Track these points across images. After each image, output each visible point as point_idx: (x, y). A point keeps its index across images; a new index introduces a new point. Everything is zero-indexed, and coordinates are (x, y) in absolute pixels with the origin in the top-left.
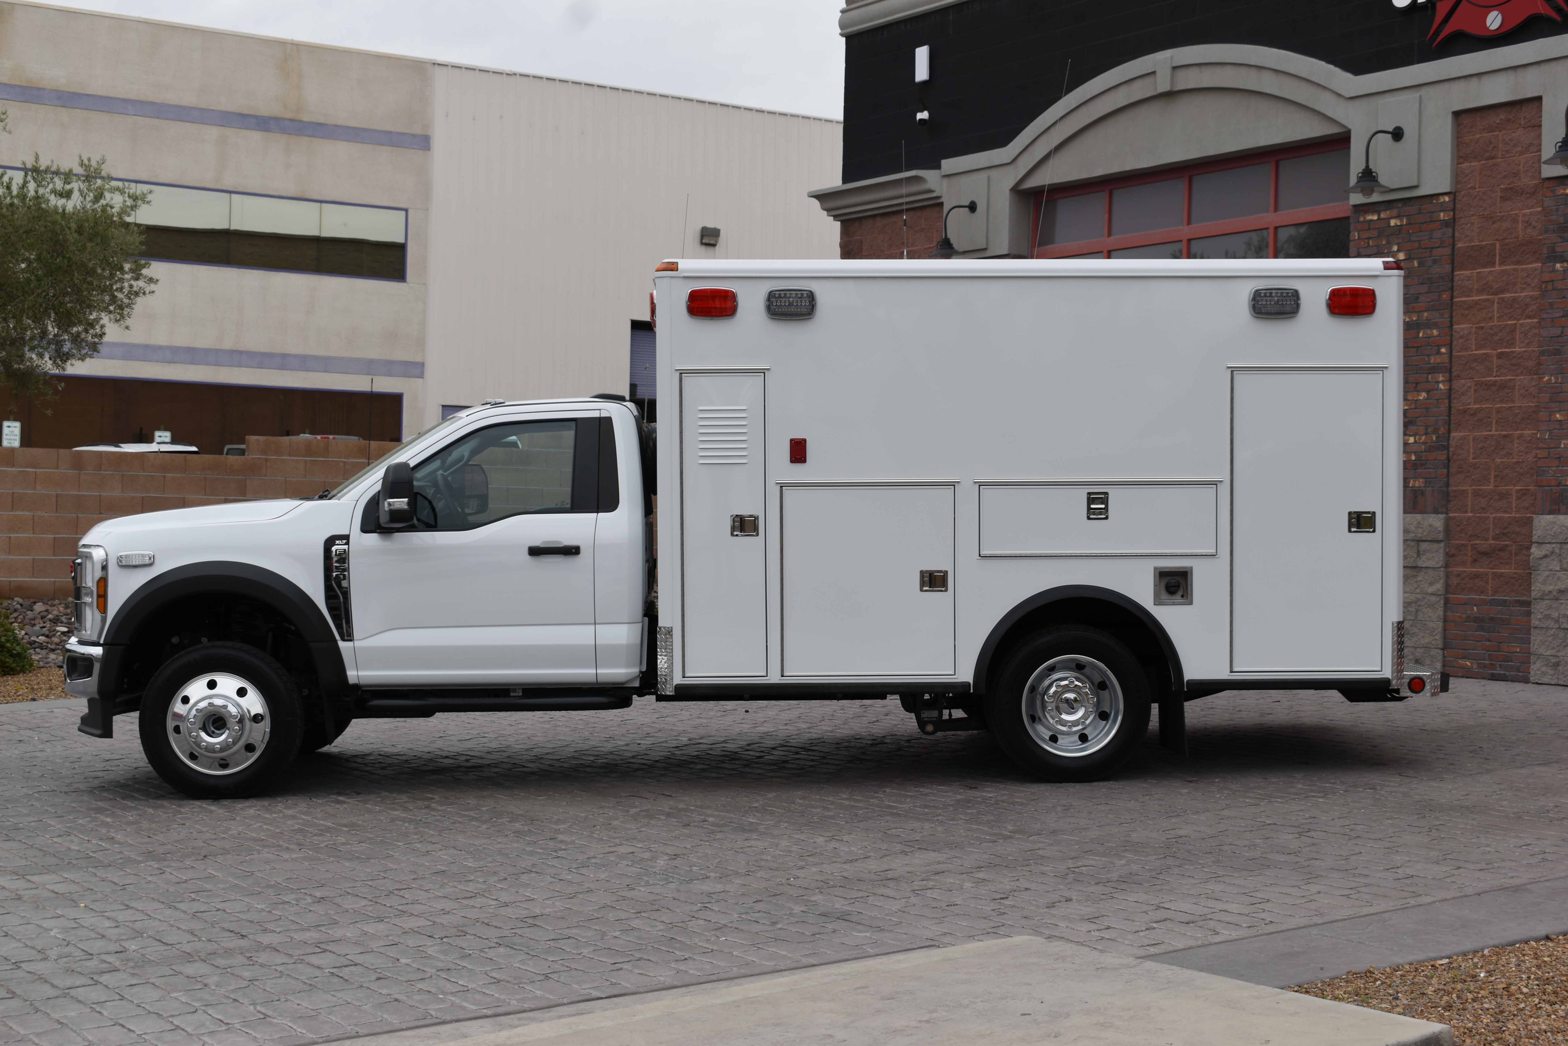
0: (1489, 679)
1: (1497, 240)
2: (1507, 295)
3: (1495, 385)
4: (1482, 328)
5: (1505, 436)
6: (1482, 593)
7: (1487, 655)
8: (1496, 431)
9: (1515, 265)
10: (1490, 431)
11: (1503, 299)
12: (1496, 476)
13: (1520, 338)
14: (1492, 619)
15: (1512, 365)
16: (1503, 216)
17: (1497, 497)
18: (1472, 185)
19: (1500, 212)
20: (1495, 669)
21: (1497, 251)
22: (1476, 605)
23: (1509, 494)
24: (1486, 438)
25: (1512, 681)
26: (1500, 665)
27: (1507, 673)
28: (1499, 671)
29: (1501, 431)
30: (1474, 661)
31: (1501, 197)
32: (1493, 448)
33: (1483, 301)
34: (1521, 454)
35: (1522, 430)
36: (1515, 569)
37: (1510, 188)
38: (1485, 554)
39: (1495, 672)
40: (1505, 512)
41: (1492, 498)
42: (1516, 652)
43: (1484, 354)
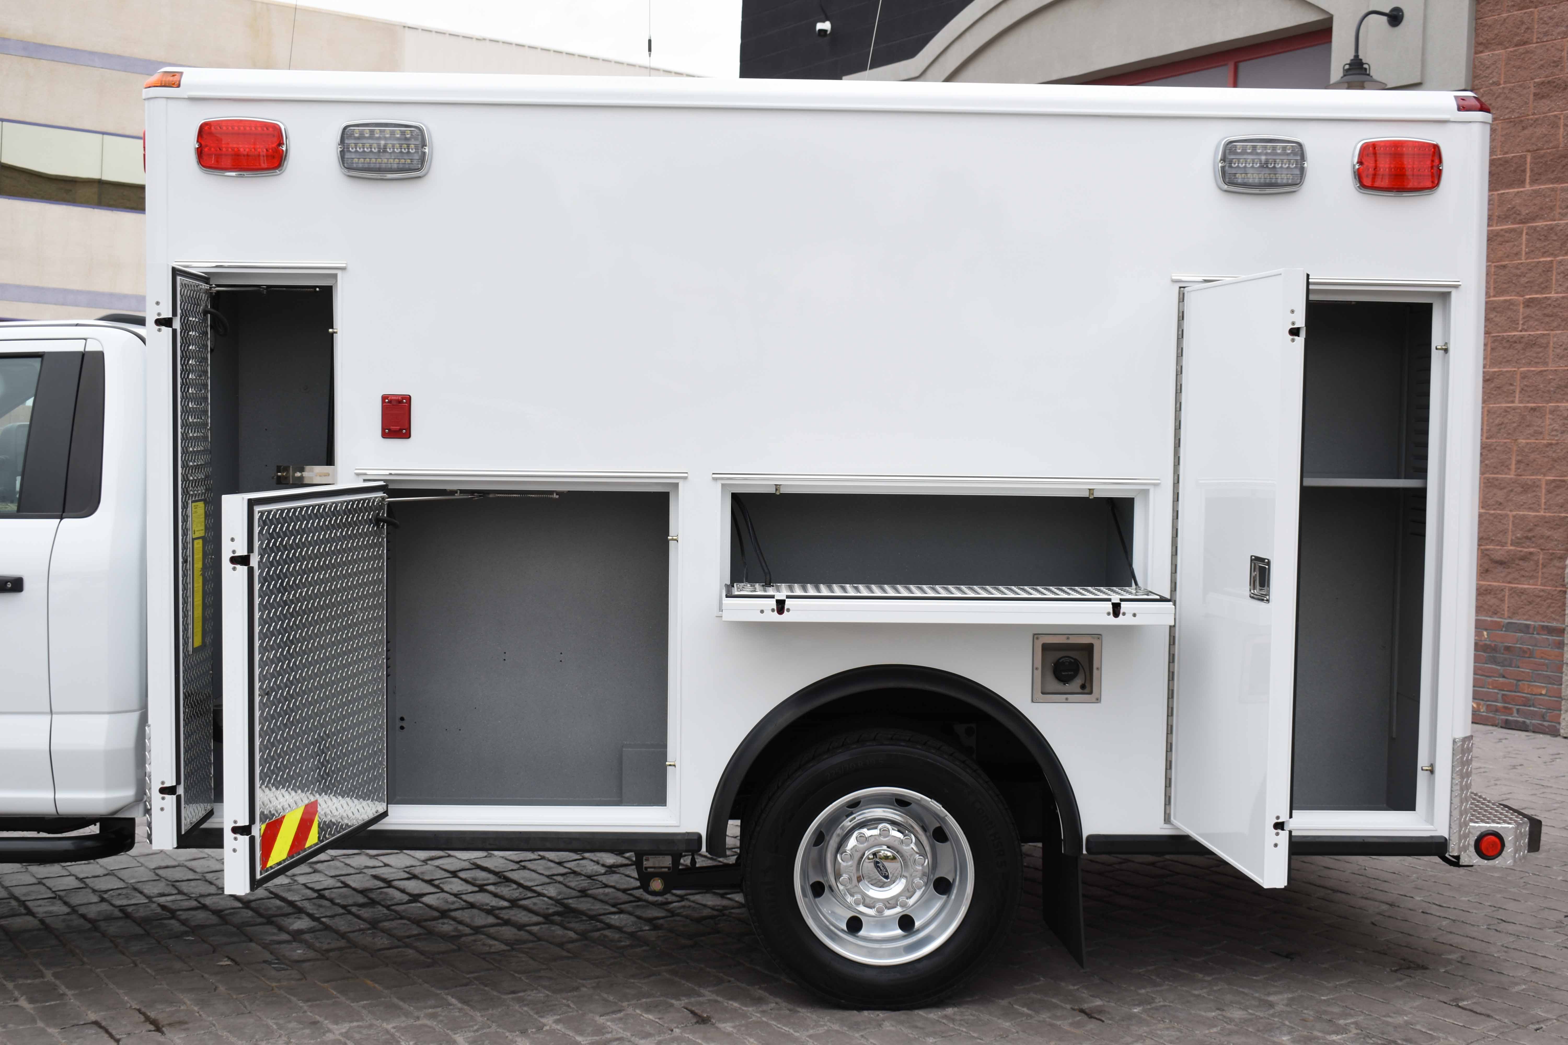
0: (1502, 727)
1: (1529, 151)
2: (1540, 224)
3: (1520, 342)
4: (1504, 267)
5: (1534, 409)
6: (1495, 613)
7: (1500, 696)
8: (1521, 402)
9: (1552, 183)
10: (1513, 402)
11: (1535, 228)
12: (1519, 462)
13: (1557, 280)
14: (1508, 649)
15: (1545, 315)
16: (1537, 119)
17: (1520, 489)
18: (1494, 79)
19: (1534, 114)
20: (1511, 714)
21: (1528, 166)
22: (1486, 630)
23: (1538, 486)
24: (1506, 411)
25: (1534, 732)
26: (1518, 710)
27: (1528, 721)
28: (1515, 717)
29: (1528, 402)
30: (1482, 702)
31: (1535, 95)
32: (1515, 425)
33: (1506, 231)
34: (1554, 433)
35: (1557, 402)
36: (1542, 585)
37: (1549, 82)
38: (1501, 563)
39: (1510, 718)
40: (1530, 509)
41: (1512, 491)
42: (1541, 694)
43: (1506, 301)
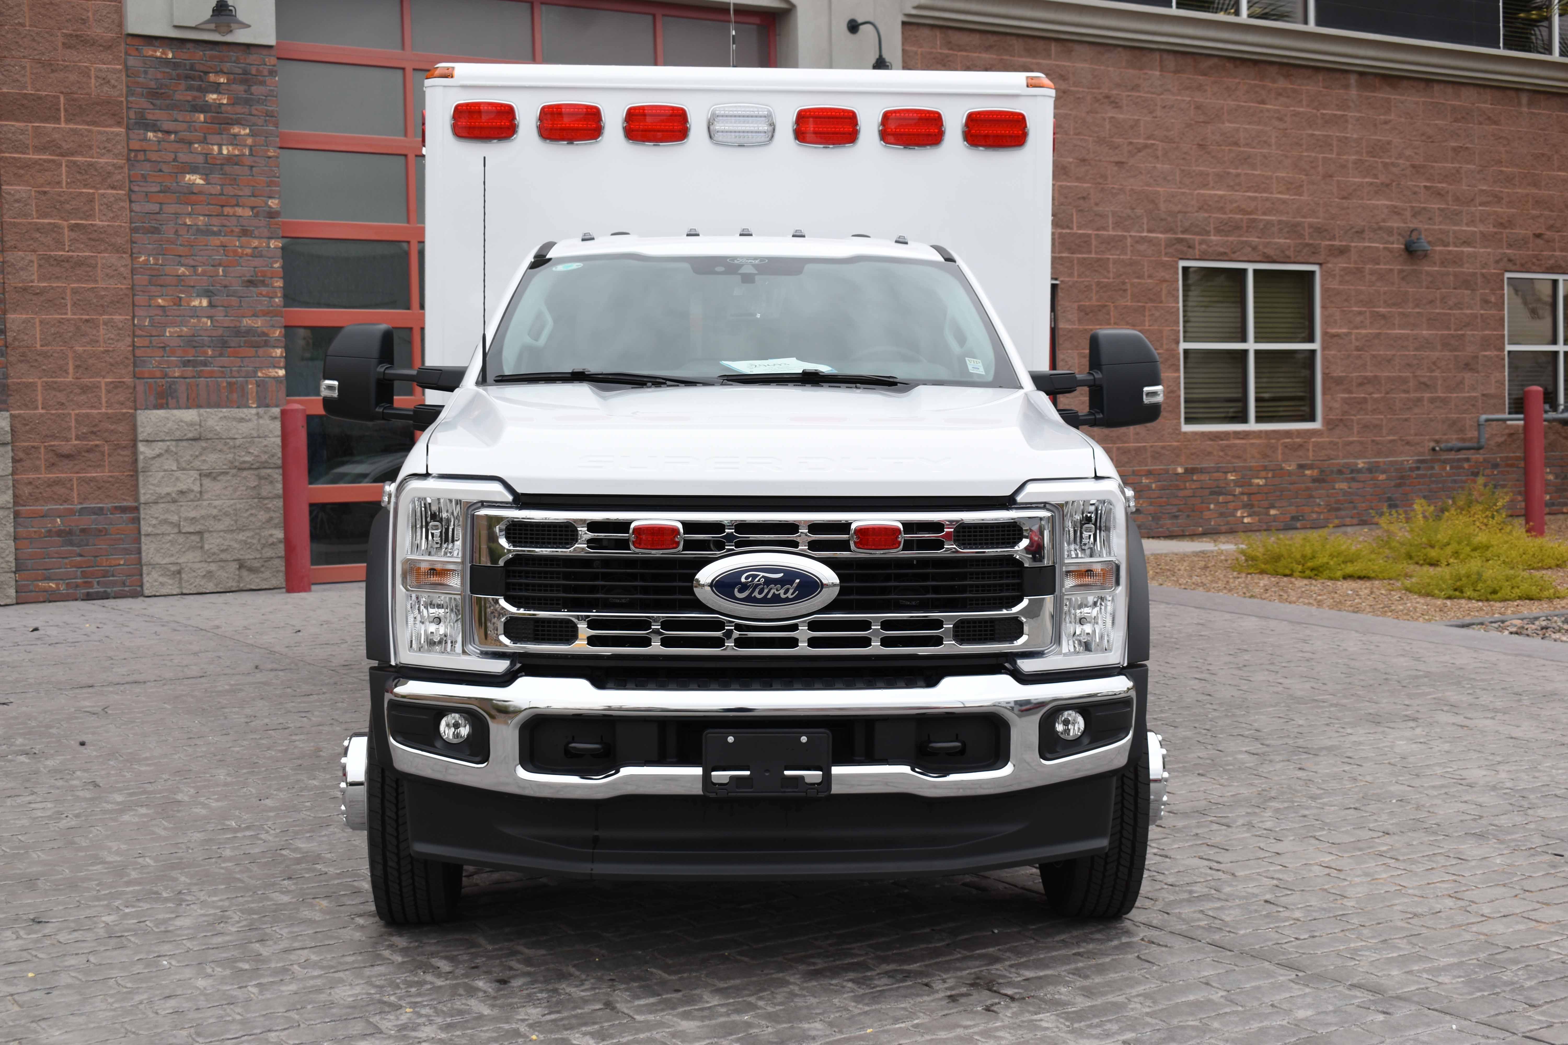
0: (83, 600)
1: (62, 93)
2: (79, 159)
3: (68, 261)
4: (45, 193)
5: (87, 321)
6: (66, 501)
7: (79, 573)
8: (74, 314)
9: (88, 125)
10: (66, 314)
11: (75, 163)
12: (77, 367)
13: (100, 210)
14: (83, 531)
15: (90, 239)
16: (67, 66)
17: (77, 391)
18: (21, 21)
19: (64, 61)
20: (92, 587)
21: (62, 106)
22: (59, 517)
23: (97, 387)
24: (60, 322)
25: (114, 598)
26: (98, 583)
27: (109, 590)
28: (97, 589)
29: (82, 314)
30: (61, 582)
31: (64, 44)
32: (70, 334)
33: (45, 161)
34: (111, 341)
35: (111, 315)
36: (110, 471)
37: (76, 36)
38: (68, 457)
39: (91, 590)
40: (92, 407)
41: (71, 392)
42: (119, 565)
43: (50, 224)
